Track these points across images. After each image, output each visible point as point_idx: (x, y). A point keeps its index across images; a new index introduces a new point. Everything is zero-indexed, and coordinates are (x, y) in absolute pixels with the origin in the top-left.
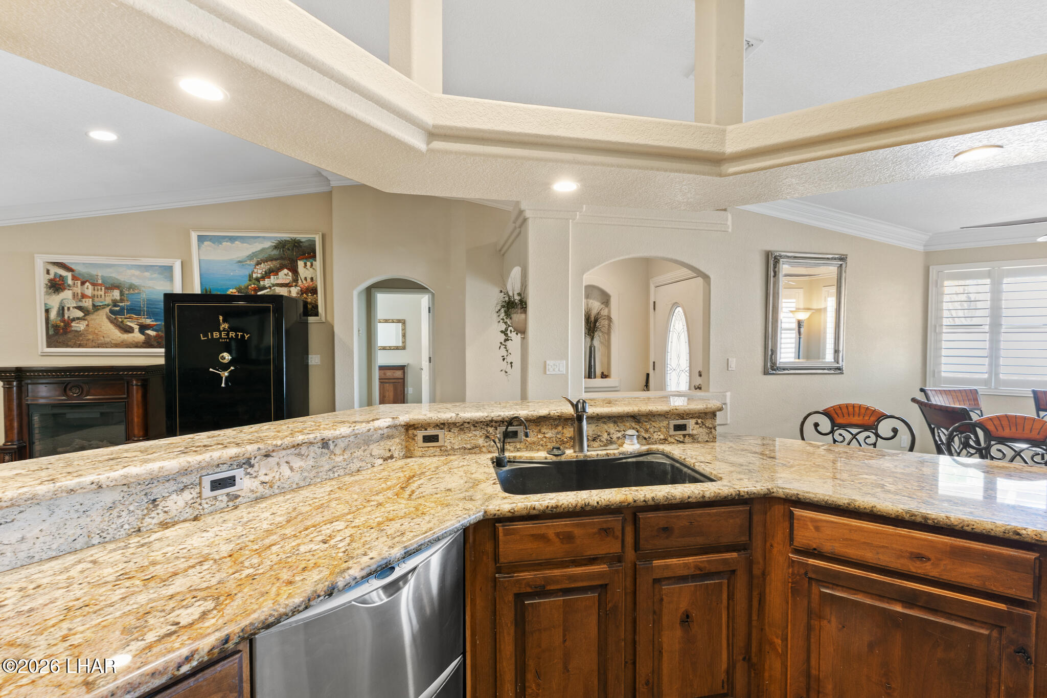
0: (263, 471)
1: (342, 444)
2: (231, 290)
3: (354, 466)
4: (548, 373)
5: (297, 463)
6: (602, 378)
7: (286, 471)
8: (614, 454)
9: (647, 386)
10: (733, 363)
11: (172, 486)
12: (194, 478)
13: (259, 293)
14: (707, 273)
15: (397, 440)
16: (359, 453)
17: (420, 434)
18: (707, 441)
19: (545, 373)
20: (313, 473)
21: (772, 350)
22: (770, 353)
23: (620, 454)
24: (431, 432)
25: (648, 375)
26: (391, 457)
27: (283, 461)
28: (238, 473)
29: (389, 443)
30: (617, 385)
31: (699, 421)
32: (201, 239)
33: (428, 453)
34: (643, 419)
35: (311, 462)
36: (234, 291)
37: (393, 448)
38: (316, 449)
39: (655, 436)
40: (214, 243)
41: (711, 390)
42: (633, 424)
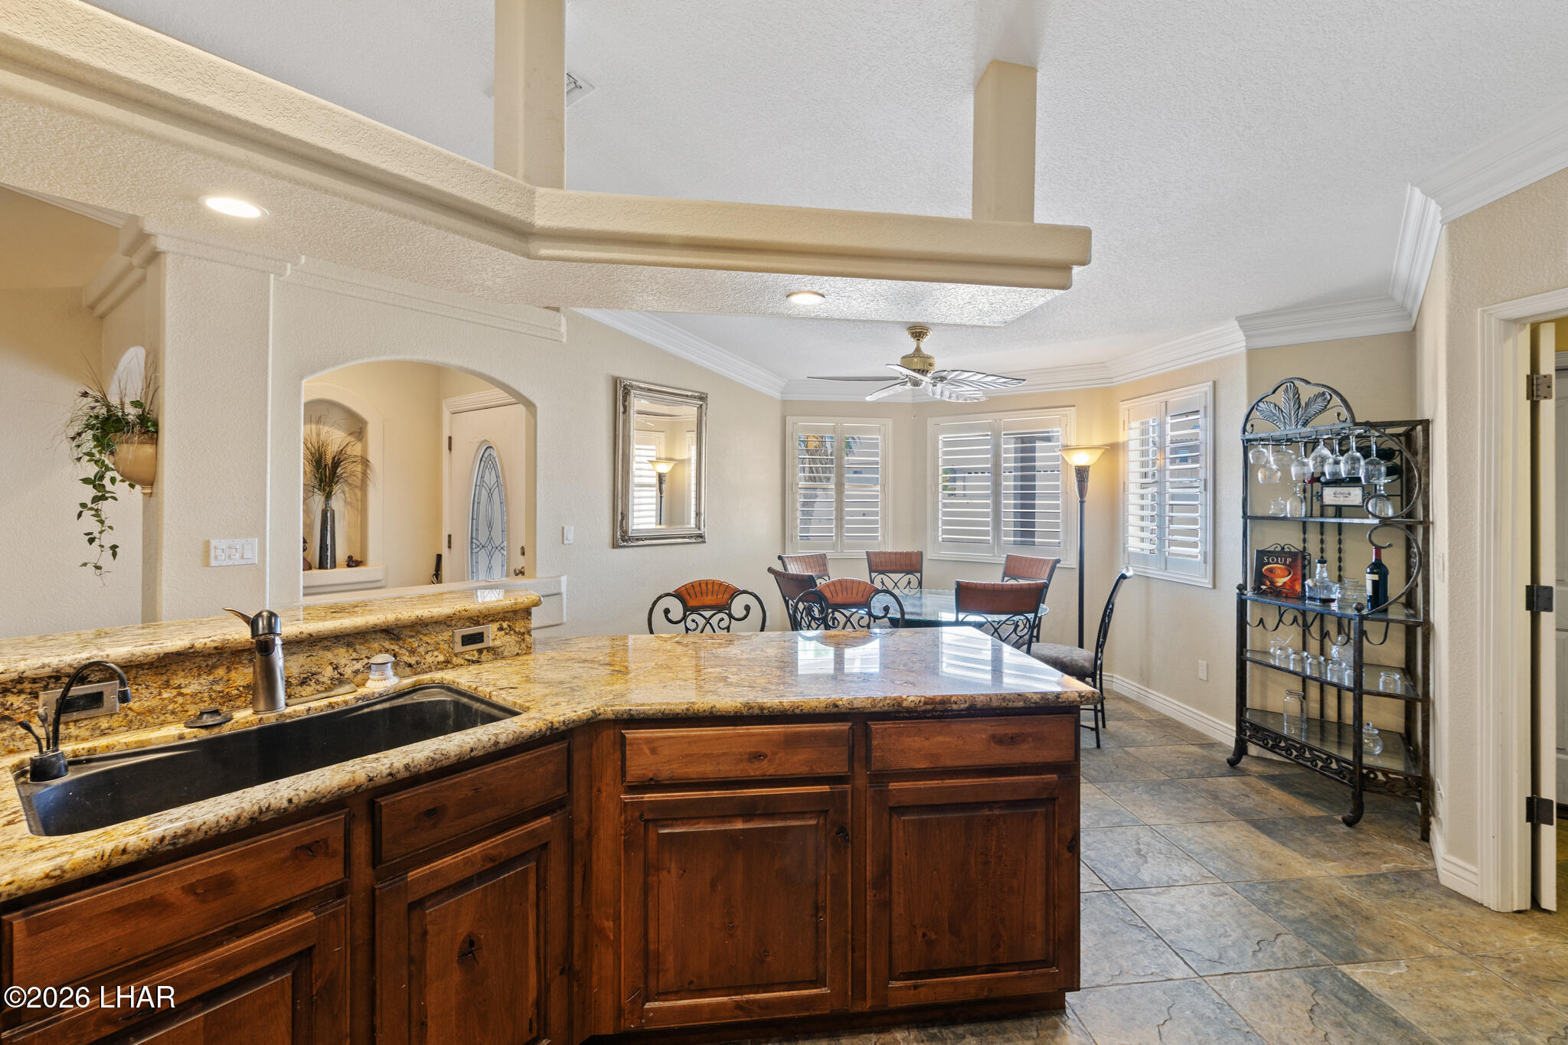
4: (213, 563)
6: (349, 566)
8: (346, 702)
9: (437, 576)
10: (570, 535)
14: (531, 399)
18: (518, 654)
19: (207, 564)
21: (622, 513)
22: (620, 518)
23: (358, 699)
25: (439, 557)
30: (380, 578)
31: (505, 625)
39: (429, 659)
41: (538, 575)
42: (387, 644)
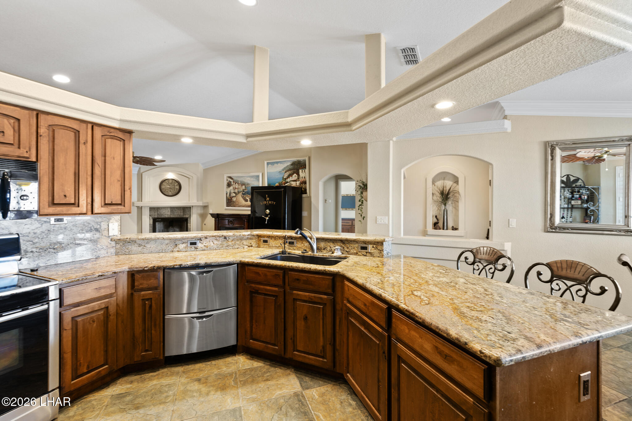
0: (205, 243)
1: (231, 239)
2: (277, 184)
3: (236, 247)
4: (377, 223)
5: (216, 242)
6: (452, 229)
7: (212, 243)
10: (514, 223)
11: (180, 242)
12: (186, 241)
13: (286, 185)
15: (254, 240)
16: (238, 242)
17: (262, 239)
20: (221, 246)
21: (551, 214)
22: (549, 216)
24: (266, 239)
26: (252, 246)
27: (211, 240)
28: (198, 242)
29: (251, 241)
32: (268, 164)
33: (265, 247)
34: (346, 242)
35: (220, 243)
36: (278, 184)
37: (252, 243)
38: (222, 239)
40: (271, 165)
41: (494, 240)
